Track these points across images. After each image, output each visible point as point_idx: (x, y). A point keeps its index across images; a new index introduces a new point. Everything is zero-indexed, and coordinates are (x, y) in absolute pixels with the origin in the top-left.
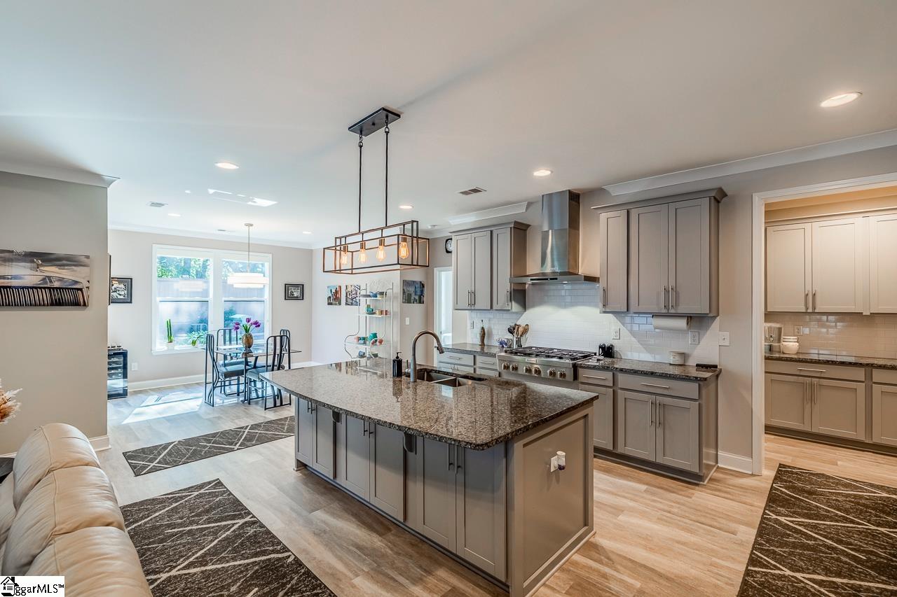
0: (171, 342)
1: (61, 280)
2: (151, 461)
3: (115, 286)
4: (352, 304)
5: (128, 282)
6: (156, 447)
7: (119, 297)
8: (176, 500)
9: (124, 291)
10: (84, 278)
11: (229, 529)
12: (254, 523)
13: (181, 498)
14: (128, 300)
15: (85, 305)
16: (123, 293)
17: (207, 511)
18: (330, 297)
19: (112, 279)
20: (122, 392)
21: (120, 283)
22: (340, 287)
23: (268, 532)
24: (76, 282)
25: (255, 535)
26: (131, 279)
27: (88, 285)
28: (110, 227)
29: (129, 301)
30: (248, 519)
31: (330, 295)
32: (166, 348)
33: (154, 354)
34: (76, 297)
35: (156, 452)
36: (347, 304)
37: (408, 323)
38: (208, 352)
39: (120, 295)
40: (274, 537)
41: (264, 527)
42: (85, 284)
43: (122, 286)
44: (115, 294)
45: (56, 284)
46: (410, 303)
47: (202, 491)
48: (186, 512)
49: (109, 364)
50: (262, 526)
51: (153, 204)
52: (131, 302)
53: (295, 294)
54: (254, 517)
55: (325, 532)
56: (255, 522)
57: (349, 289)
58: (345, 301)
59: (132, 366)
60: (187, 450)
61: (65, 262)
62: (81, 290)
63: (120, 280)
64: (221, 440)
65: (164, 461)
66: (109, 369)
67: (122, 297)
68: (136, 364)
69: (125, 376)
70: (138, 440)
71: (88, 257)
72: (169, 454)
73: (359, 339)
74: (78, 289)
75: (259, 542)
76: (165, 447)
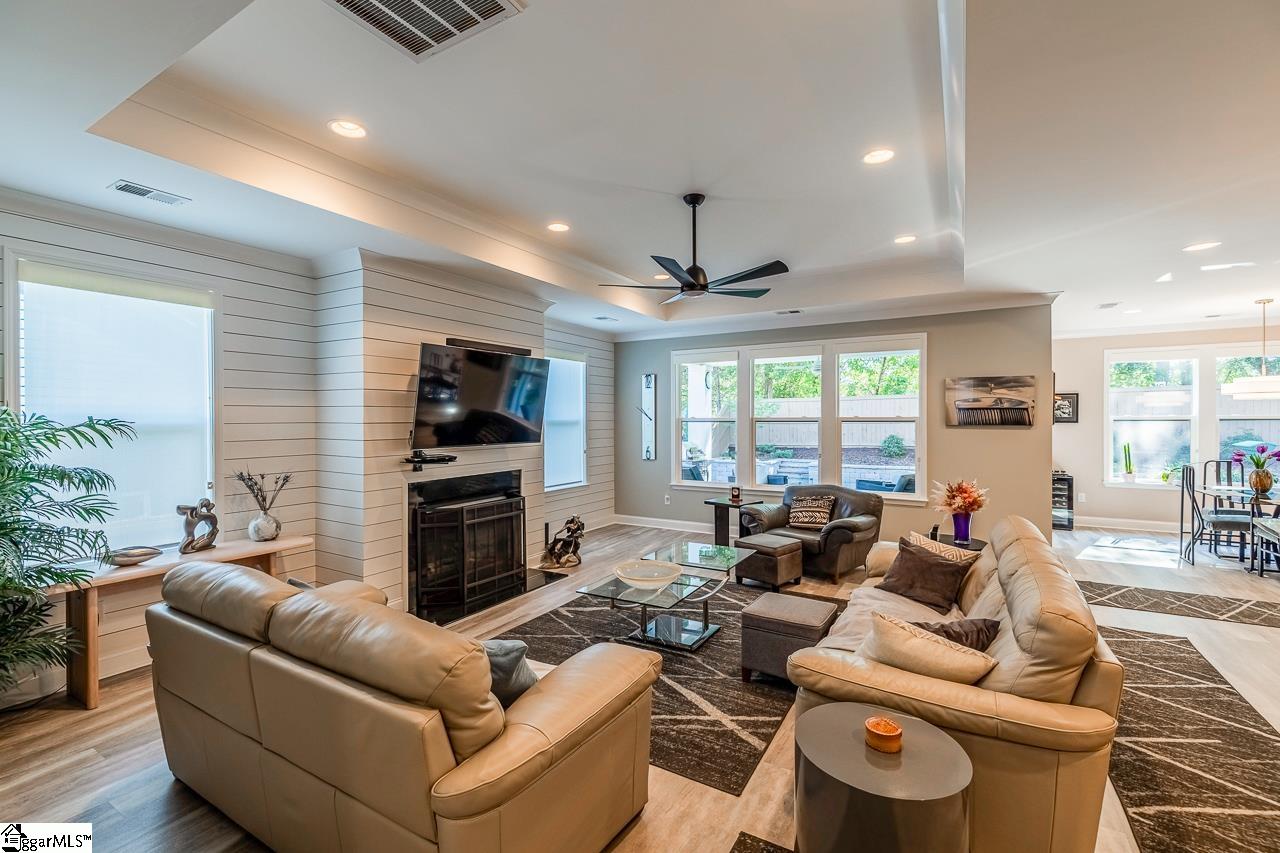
0: (1130, 473)
1: (1010, 400)
2: (1101, 595)
3: (1059, 402)
5: (1073, 399)
6: (1106, 586)
7: (1063, 415)
8: (1127, 636)
9: (1070, 409)
10: (1029, 398)
11: (1193, 684)
12: (1232, 693)
13: (1134, 637)
14: (1074, 418)
15: (1030, 424)
16: (1067, 411)
17: (1166, 659)
19: (1055, 395)
20: (1066, 523)
21: (1063, 399)
23: (1250, 708)
24: (1023, 403)
25: (1231, 703)
26: (1077, 394)
27: (1033, 404)
28: (1053, 337)
29: (1075, 420)
30: (1224, 686)
32: (1123, 480)
33: (1106, 486)
34: (1022, 418)
35: (1105, 590)
38: (1185, 489)
39: (1065, 413)
41: (1247, 703)
42: (1031, 404)
43: (1066, 403)
44: (1058, 412)
45: (1006, 405)
47: (1161, 641)
48: (1139, 650)
49: (1054, 489)
50: (1242, 699)
51: (1104, 306)
52: (1077, 421)
54: (1231, 687)
56: (1234, 693)
59: (1079, 497)
60: (1147, 599)
61: (1012, 384)
62: (1027, 409)
63: (1064, 396)
64: (1200, 604)
65: (1115, 599)
66: (1054, 496)
67: (1066, 416)
68: (1083, 495)
69: (1070, 507)
70: (1085, 573)
71: (1033, 377)
72: (1123, 596)
74: (1024, 409)
75: (1234, 711)
76: (1118, 588)
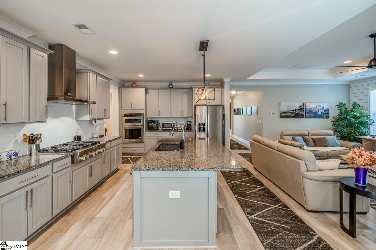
11: (258, 215)
12: (248, 214)
23: (242, 207)
25: (247, 208)
30: (250, 217)
40: (240, 204)
41: (243, 210)
50: (244, 210)
54: (247, 217)
55: (222, 199)
56: (246, 213)
75: (246, 204)
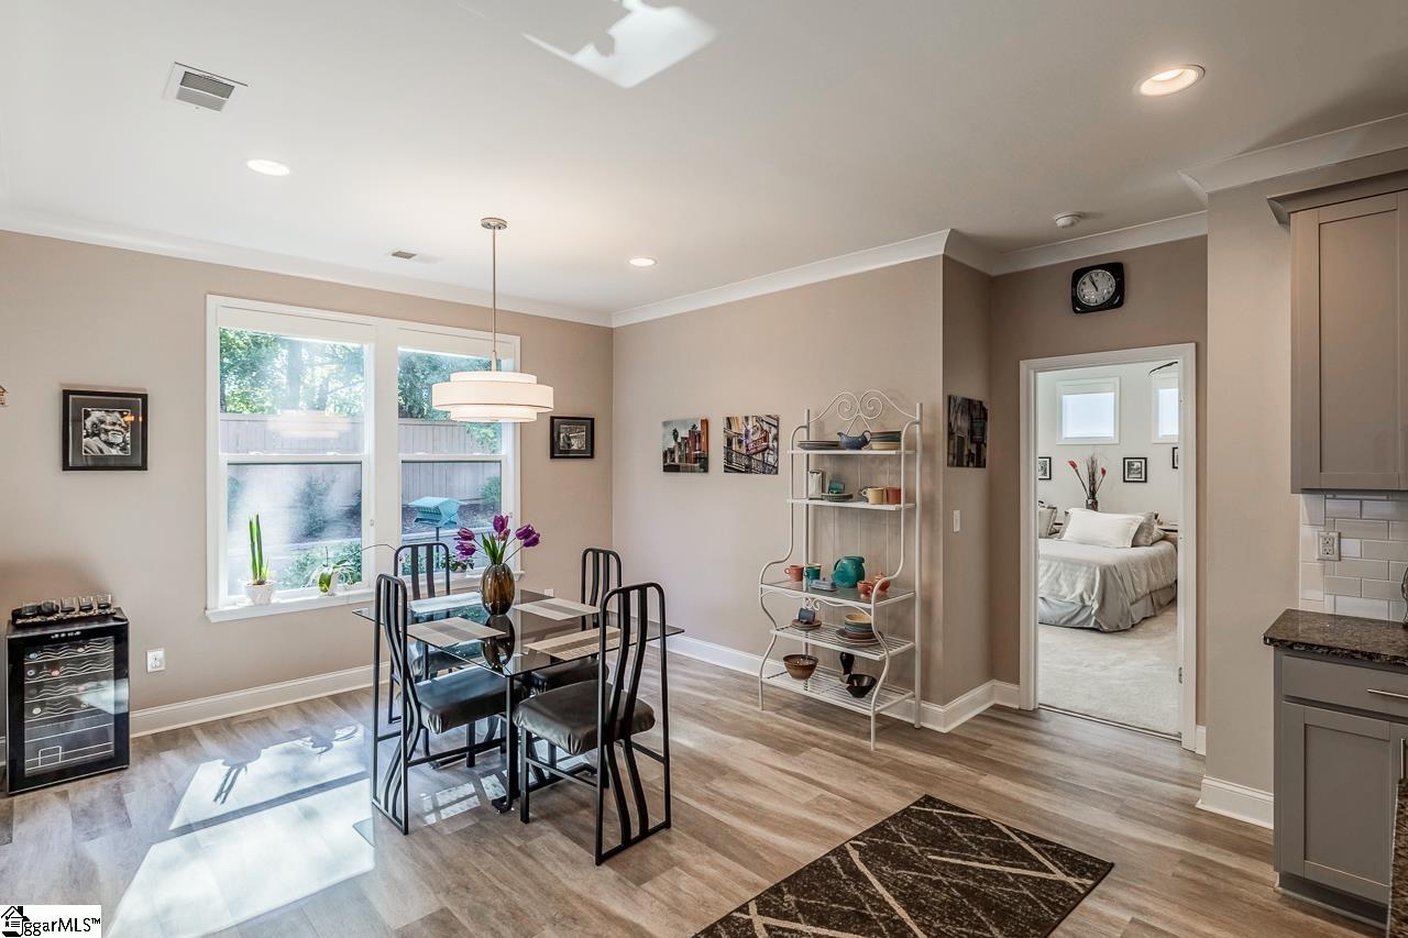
4: (748, 469)
7: (109, 452)
16: (119, 439)
18: (672, 452)
22: (705, 423)
26: (144, 397)
29: (139, 462)
31: (672, 444)
32: (248, 602)
33: (213, 620)
36: (728, 469)
37: (957, 528)
39: (111, 445)
46: (962, 466)
52: (145, 467)
53: (576, 445)
57: (738, 428)
58: (722, 462)
63: (111, 400)
67: (115, 452)
73: (799, 573)
